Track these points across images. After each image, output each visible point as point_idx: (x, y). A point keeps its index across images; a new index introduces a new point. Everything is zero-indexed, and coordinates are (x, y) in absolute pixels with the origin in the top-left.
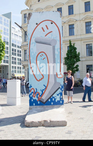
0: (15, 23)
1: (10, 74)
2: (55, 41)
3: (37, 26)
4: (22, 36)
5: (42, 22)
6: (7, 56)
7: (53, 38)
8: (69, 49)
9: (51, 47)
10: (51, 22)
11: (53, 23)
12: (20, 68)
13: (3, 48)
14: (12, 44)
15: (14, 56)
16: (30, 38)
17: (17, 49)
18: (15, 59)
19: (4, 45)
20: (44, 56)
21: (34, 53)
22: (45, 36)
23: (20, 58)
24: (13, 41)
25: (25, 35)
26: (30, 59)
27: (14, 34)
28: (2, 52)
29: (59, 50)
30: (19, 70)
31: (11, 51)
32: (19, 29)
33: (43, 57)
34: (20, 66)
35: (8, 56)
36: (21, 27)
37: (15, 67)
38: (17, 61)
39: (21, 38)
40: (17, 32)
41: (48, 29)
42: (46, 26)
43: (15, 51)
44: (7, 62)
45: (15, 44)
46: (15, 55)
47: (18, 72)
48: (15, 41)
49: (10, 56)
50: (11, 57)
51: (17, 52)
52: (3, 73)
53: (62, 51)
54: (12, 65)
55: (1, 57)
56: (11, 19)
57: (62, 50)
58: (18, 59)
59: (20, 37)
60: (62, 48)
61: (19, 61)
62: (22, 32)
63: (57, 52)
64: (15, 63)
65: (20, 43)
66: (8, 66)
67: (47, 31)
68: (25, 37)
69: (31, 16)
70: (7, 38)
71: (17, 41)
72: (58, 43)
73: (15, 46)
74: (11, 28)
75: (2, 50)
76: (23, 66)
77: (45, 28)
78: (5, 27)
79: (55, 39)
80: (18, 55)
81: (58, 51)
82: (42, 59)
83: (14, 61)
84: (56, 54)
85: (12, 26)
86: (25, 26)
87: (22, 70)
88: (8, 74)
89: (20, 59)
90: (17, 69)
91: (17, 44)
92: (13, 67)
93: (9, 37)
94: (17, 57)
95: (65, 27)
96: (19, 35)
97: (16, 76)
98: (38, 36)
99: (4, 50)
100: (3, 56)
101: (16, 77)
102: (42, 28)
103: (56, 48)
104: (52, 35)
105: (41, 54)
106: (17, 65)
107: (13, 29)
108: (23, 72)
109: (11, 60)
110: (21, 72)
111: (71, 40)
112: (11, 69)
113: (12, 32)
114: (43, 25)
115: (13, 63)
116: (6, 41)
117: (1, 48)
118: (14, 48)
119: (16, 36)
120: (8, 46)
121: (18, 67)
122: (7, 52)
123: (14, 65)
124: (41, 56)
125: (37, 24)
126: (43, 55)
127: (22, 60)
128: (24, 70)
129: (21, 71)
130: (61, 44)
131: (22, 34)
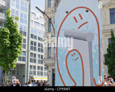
0: (37, 7)
1: (27, 76)
2: (92, 35)
3: (67, 16)
4: (45, 24)
5: (74, 10)
6: (23, 51)
7: (90, 31)
8: (110, 42)
9: (86, 43)
10: (85, 9)
11: (89, 11)
12: (42, 68)
13: (20, 42)
14: (31, 34)
15: (34, 52)
16: (58, 32)
17: (38, 41)
18: (35, 55)
19: (21, 38)
20: (77, 55)
21: (64, 51)
22: (79, 28)
23: (41, 54)
24: (32, 30)
25: (49, 23)
26: (57, 60)
27: (33, 22)
28: (18, 48)
29: (98, 48)
30: (40, 71)
31: (30, 45)
32: (42, 15)
33: (75, 57)
34: (41, 65)
35: (25, 52)
36: (44, 13)
37: (35, 67)
38: (37, 58)
39: (44, 26)
40: (38, 19)
41: (82, 19)
42: (80, 15)
43: (35, 44)
44: (24, 60)
45: (36, 35)
46: (35, 50)
47: (38, 74)
48: (35, 30)
49: (28, 51)
50: (30, 52)
51: (37, 46)
52: (18, 74)
53: (101, 49)
54: (30, 64)
55: (17, 54)
56: (30, 2)
57: (101, 47)
58: (39, 55)
59: (42, 26)
60: (101, 44)
61: (40, 59)
62: (45, 20)
63: (95, 51)
64: (35, 61)
65: (42, 33)
66: (25, 64)
67: (80, 22)
68: (49, 26)
69: (59, 2)
70: (24, 27)
71: (38, 31)
72: (96, 38)
73: (35, 37)
74: (31, 13)
75: (19, 44)
76: (46, 66)
77: (78, 18)
78: (22, 12)
79: (92, 32)
80: (39, 50)
81: (95, 48)
82: (74, 60)
83: (33, 58)
84: (93, 53)
85: (31, 11)
86: (49, 11)
87: (44, 71)
88: (24, 76)
89: (42, 56)
90: (37, 70)
91: (38, 35)
92: (31, 66)
93: (27, 26)
94: (37, 53)
95: (105, 12)
96: (41, 23)
97: (35, 79)
98: (69, 28)
99: (20, 45)
100: (19, 52)
101: (35, 81)
102: (74, 18)
103: (93, 44)
104: (87, 27)
105: (72, 53)
106: (37, 64)
107: (33, 14)
108: (45, 74)
109: (30, 57)
110: (42, 75)
111: (113, 30)
112: (29, 70)
113: (31, 19)
114: (75, 14)
115: (31, 61)
116: (23, 30)
117: (17, 41)
118: (34, 40)
119: (37, 24)
120: (26, 38)
121: (39, 67)
122: (24, 46)
123: (33, 64)
124: (73, 56)
125: (67, 12)
126: (75, 54)
127: (44, 57)
128: (46, 71)
129: (42, 73)
130: (101, 38)
131: (44, 22)
